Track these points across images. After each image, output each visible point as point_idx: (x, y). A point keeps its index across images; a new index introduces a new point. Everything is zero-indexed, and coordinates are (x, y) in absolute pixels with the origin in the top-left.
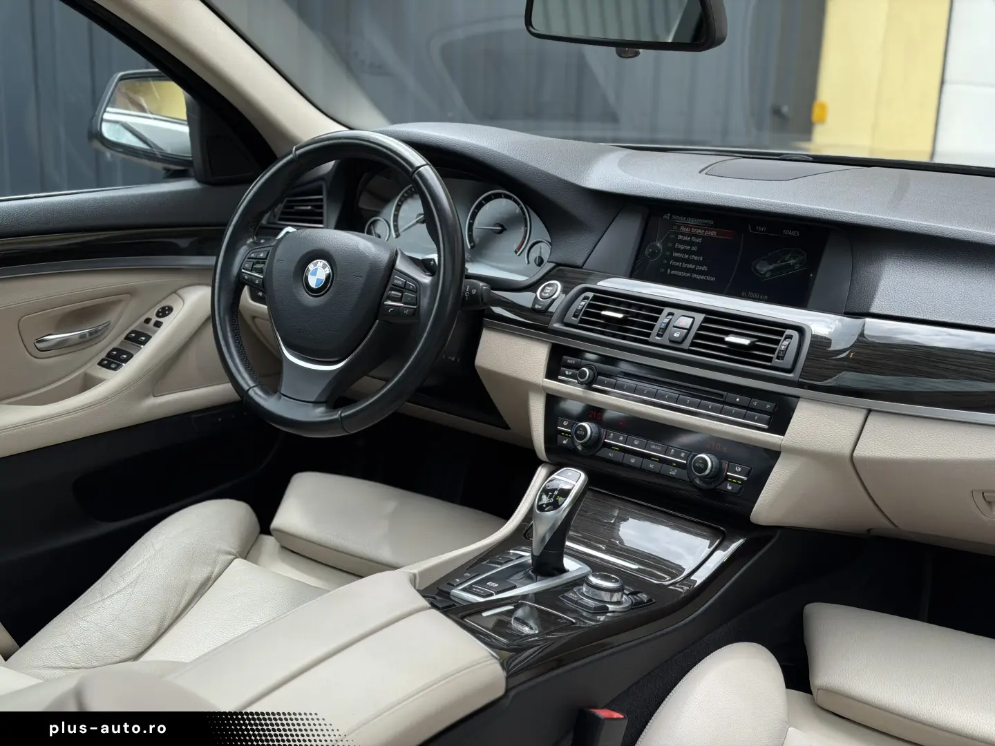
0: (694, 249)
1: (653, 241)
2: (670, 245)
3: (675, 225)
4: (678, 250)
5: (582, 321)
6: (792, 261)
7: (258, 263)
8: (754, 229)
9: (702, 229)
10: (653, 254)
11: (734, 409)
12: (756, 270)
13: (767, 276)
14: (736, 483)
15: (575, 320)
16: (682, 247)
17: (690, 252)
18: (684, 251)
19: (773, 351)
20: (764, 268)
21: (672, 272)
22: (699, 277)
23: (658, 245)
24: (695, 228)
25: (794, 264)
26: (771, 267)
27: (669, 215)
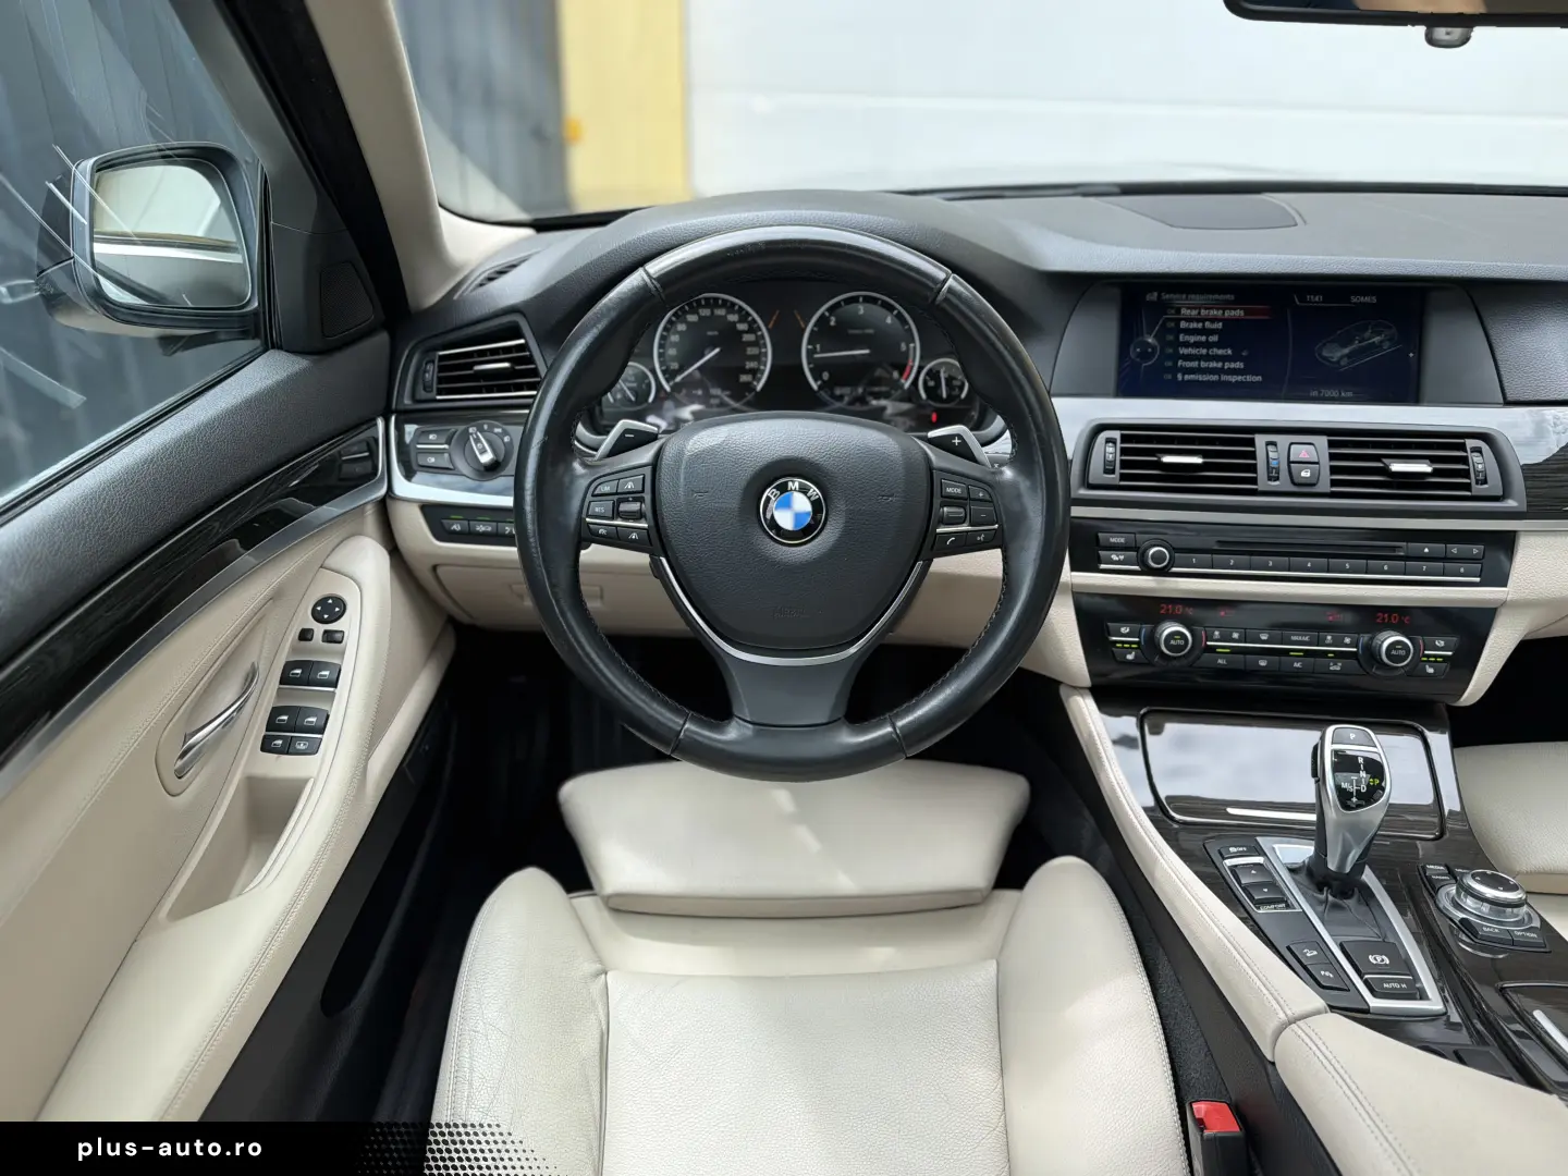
0: (1214, 338)
1: (1138, 336)
2: (1170, 338)
3: (1172, 308)
4: (1187, 345)
5: (1123, 477)
6: (1377, 339)
7: (627, 500)
8: (1302, 300)
9: (1218, 309)
10: (1145, 356)
11: (1425, 566)
12: (1325, 358)
13: (1342, 363)
14: (1436, 661)
15: (1114, 478)
16: (1192, 339)
17: (1208, 345)
18: (1197, 345)
19: (1466, 474)
20: (1336, 353)
21: (1187, 377)
22: (1233, 379)
23: (1150, 340)
24: (1206, 309)
25: (1381, 342)
26: (1346, 351)
27: (1156, 294)
